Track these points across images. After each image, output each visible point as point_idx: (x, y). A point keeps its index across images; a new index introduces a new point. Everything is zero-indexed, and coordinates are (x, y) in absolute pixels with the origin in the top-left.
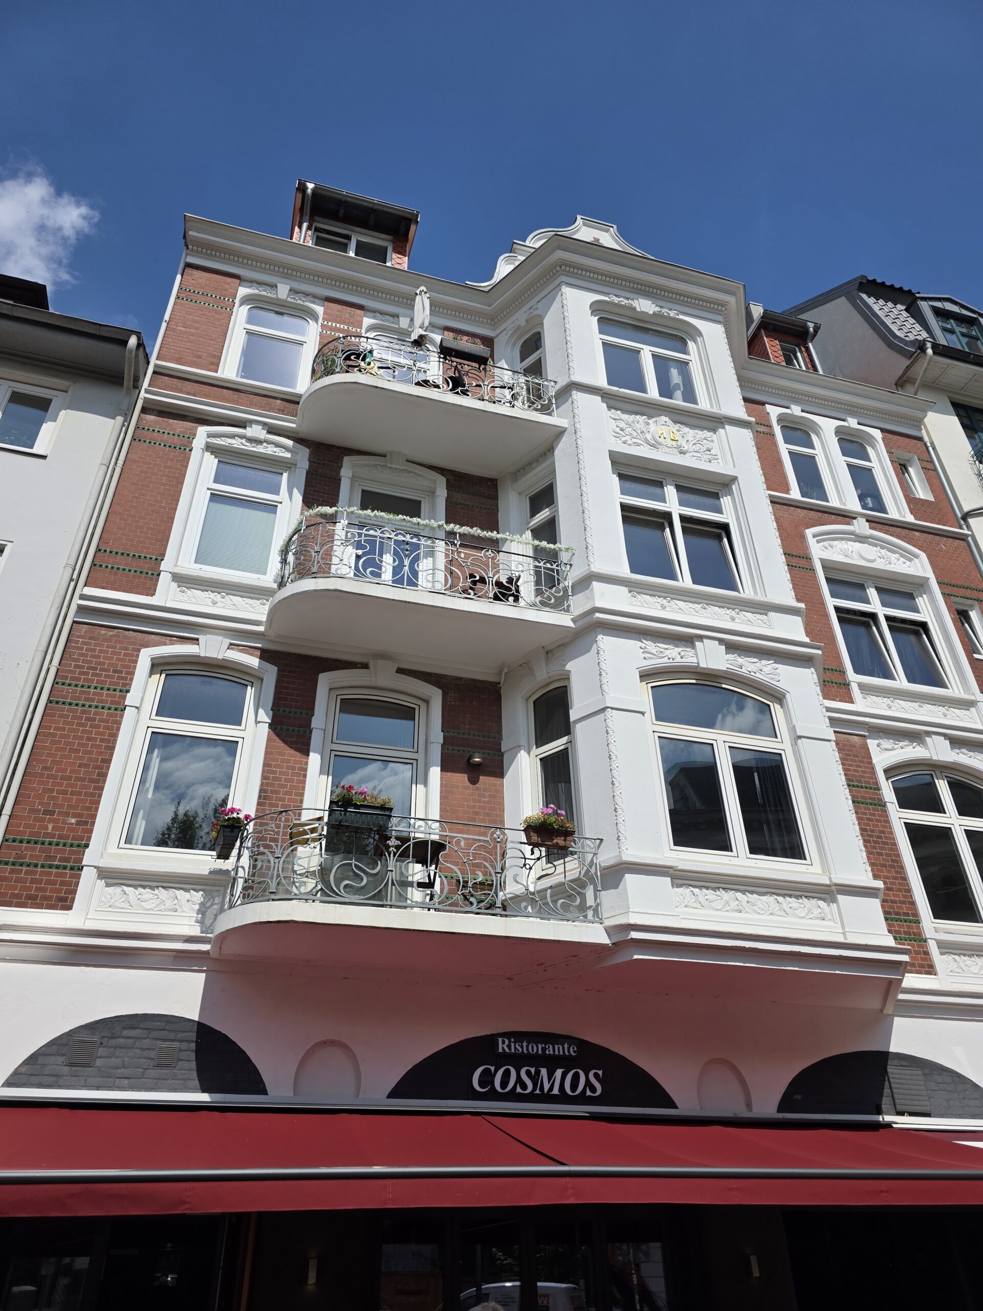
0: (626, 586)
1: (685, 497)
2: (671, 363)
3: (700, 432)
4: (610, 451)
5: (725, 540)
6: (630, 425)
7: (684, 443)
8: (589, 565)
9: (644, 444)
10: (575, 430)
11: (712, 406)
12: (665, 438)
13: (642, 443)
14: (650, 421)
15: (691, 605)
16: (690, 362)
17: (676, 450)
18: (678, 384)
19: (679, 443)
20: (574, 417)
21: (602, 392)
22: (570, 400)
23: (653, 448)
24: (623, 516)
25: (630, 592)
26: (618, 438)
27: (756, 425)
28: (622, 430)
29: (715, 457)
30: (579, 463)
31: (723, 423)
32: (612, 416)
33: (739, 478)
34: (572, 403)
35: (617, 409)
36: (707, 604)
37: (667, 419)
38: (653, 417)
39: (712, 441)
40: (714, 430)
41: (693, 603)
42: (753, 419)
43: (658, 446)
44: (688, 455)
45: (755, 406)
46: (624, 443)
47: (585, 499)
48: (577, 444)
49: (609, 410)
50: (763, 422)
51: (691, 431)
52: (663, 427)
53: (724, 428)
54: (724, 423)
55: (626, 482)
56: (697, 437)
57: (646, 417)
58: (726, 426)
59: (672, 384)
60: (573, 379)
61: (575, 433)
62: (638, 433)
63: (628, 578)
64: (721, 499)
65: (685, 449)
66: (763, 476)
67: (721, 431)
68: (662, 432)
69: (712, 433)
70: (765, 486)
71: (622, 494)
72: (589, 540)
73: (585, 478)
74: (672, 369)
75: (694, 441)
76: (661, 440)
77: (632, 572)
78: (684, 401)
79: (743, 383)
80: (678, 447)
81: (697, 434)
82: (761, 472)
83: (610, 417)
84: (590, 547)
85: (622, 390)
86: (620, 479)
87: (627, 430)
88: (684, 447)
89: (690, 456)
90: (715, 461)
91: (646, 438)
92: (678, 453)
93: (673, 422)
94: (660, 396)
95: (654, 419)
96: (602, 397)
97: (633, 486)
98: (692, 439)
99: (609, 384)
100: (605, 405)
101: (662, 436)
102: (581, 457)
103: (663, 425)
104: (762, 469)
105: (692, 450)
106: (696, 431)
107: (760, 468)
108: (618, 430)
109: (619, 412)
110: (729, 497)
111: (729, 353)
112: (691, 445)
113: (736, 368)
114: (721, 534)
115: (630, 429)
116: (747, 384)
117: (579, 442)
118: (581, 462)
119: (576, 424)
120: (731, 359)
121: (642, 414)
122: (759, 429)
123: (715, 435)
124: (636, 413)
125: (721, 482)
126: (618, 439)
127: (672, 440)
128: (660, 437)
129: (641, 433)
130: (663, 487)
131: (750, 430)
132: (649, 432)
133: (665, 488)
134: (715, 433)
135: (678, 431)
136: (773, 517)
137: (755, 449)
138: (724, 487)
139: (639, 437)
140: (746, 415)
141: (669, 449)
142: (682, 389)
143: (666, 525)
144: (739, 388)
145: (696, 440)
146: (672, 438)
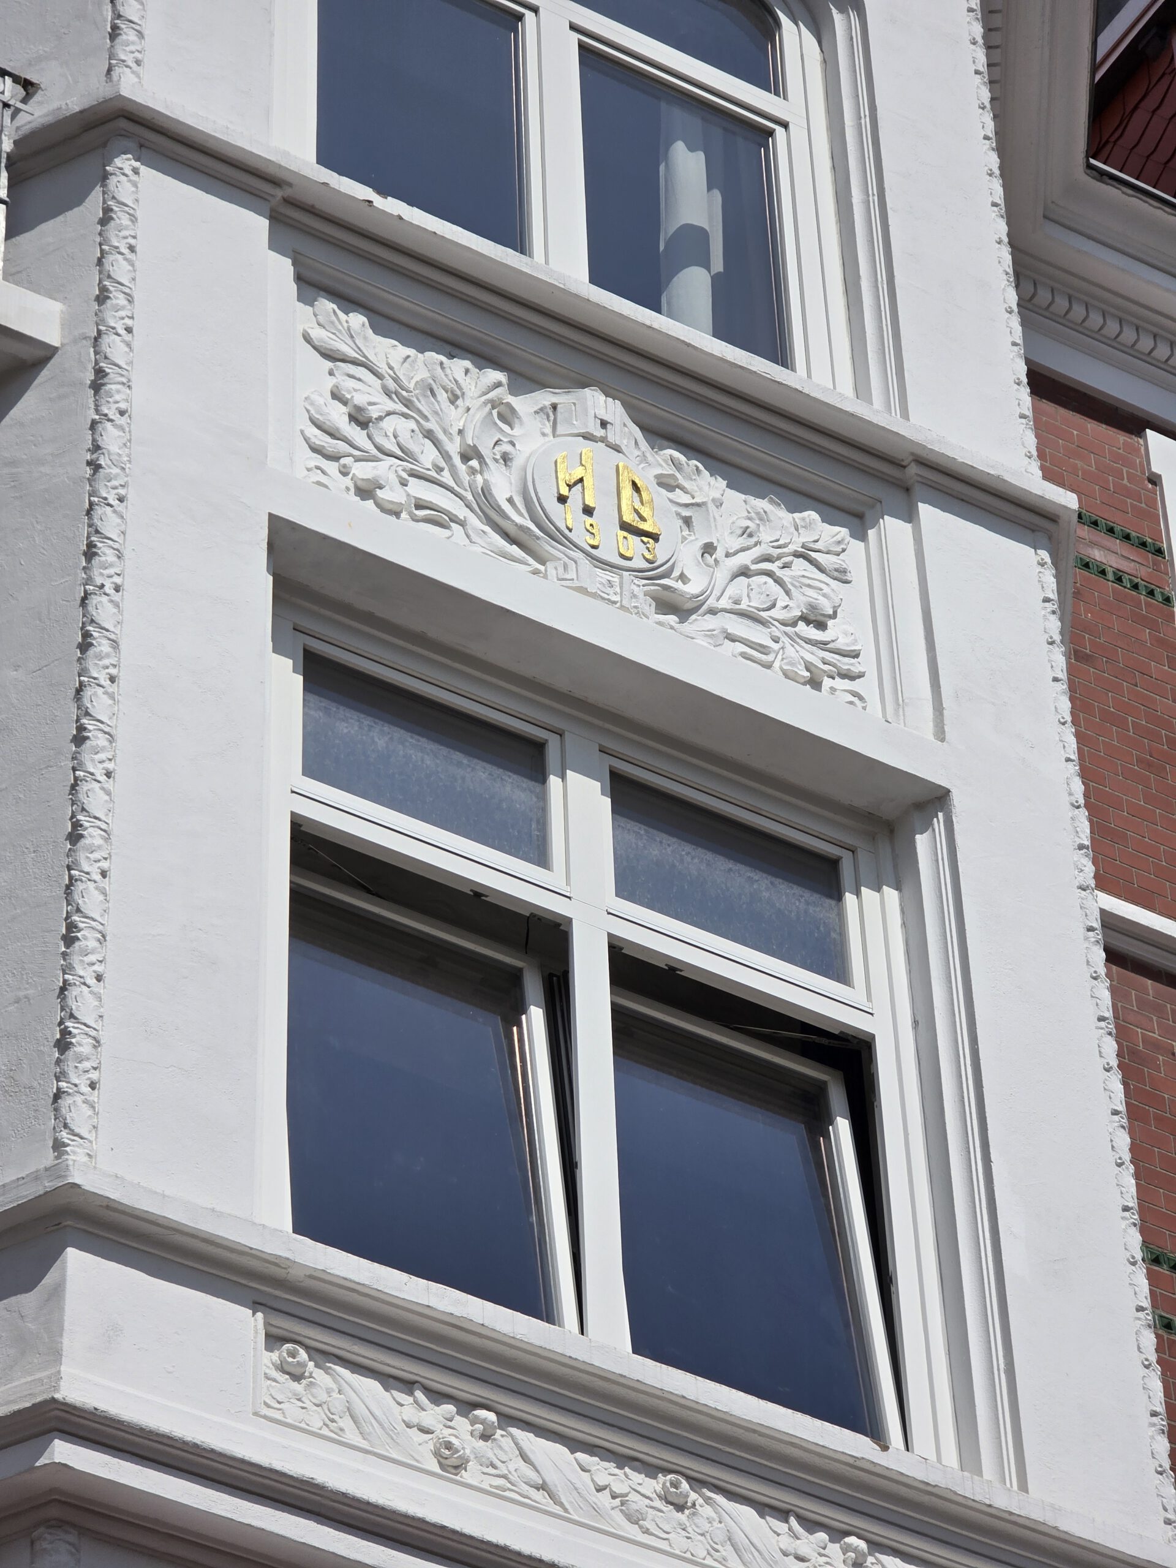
0: (256, 1305)
1: (655, 852)
2: (677, 116)
3: (781, 515)
4: (274, 521)
5: (842, 1129)
6: (407, 403)
7: (687, 558)
8: (59, 1146)
9: (474, 521)
10: (100, 373)
11: (861, 388)
12: (588, 511)
13: (462, 512)
14: (525, 404)
15: (604, 1471)
16: (779, 131)
17: (639, 587)
18: (700, 236)
19: (661, 552)
20: (102, 297)
21: (279, 193)
22: (95, 200)
23: (514, 550)
24: (298, 896)
25: (273, 1340)
26: (334, 458)
27: (1084, 532)
28: (360, 419)
29: (845, 663)
30: (90, 553)
31: (907, 490)
32: (317, 333)
33: (959, 801)
34: (106, 219)
35: (348, 301)
36: (697, 1482)
37: (613, 410)
38: (542, 385)
39: (841, 576)
40: (860, 516)
41: (623, 1460)
42: (1069, 500)
43: (547, 546)
44: (699, 623)
45: (1093, 427)
46: (365, 491)
47: (93, 764)
48: (96, 448)
49: (301, 298)
50: (1120, 522)
51: (734, 498)
52: (587, 449)
53: (910, 516)
54: (918, 490)
55: (343, 712)
56: (766, 535)
57: (500, 376)
58: (925, 510)
59: (670, 227)
60: (126, 92)
61: (97, 387)
62: (447, 457)
63: (276, 1261)
64: (849, 898)
65: (692, 588)
66: (1083, 814)
67: (893, 527)
68: (578, 473)
69: (844, 532)
70: (1090, 869)
71: (309, 771)
72: (83, 1002)
73: (115, 644)
74: (679, 148)
75: (744, 559)
76: (568, 517)
77: (300, 1227)
78: (721, 331)
79: (1044, 296)
80: (653, 572)
81: (763, 517)
82: (1078, 787)
83: (307, 338)
84: (82, 1044)
85: (393, 206)
86: (309, 686)
87: (389, 424)
88: (683, 578)
89: (709, 634)
90: (841, 684)
91: (486, 492)
92: (649, 607)
93: (642, 428)
94: (592, 280)
95: (544, 398)
96: (275, 218)
97: (381, 743)
98: (736, 543)
99: (325, 158)
100: (284, 267)
101: (575, 495)
102: (109, 522)
103: (587, 437)
104: (1085, 774)
105: (724, 603)
106: (762, 504)
107: (1073, 769)
108: (338, 415)
109: (357, 320)
110: (891, 895)
111: (990, 125)
112: (721, 575)
113: (1013, 211)
114: (821, 1089)
115: (404, 427)
116: (1062, 304)
117: (111, 438)
118: (106, 554)
119: (108, 339)
120: (994, 160)
121: (484, 358)
122: (1097, 555)
123: (856, 546)
124: (454, 347)
125: (860, 802)
126: (332, 467)
127: (625, 527)
128: (562, 499)
129: (465, 458)
130: (541, 778)
131: (1045, 555)
132: (506, 458)
133: (554, 781)
134: (861, 536)
135: (666, 484)
136: (1110, 1047)
137: (1059, 659)
138: (872, 837)
139: (446, 477)
140: (1034, 469)
141: (604, 576)
142: (718, 264)
143: (533, 986)
144: (1015, 322)
145: (756, 552)
146: (629, 517)
